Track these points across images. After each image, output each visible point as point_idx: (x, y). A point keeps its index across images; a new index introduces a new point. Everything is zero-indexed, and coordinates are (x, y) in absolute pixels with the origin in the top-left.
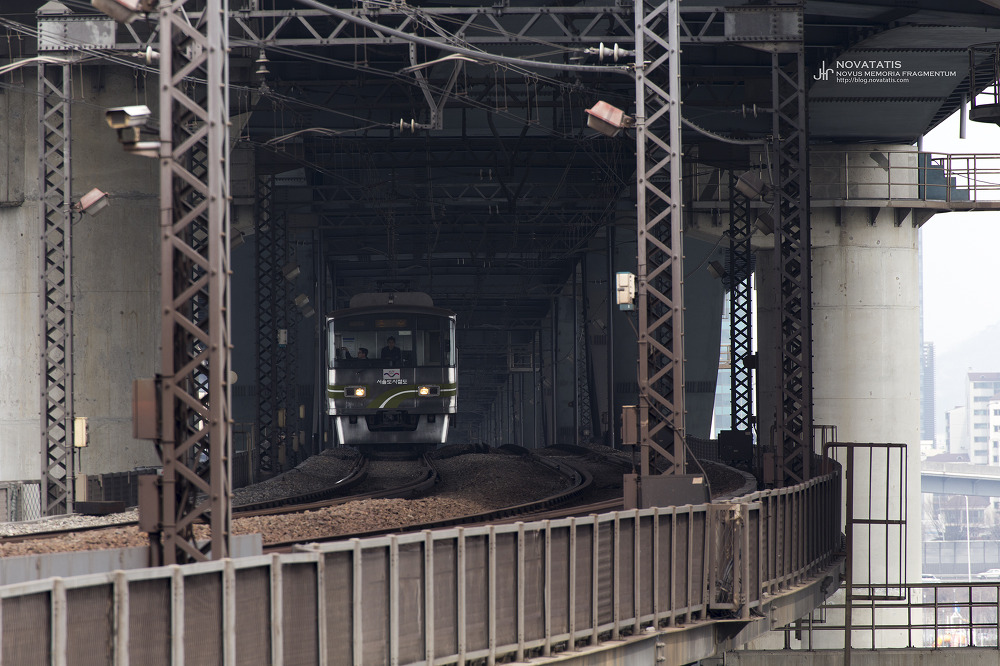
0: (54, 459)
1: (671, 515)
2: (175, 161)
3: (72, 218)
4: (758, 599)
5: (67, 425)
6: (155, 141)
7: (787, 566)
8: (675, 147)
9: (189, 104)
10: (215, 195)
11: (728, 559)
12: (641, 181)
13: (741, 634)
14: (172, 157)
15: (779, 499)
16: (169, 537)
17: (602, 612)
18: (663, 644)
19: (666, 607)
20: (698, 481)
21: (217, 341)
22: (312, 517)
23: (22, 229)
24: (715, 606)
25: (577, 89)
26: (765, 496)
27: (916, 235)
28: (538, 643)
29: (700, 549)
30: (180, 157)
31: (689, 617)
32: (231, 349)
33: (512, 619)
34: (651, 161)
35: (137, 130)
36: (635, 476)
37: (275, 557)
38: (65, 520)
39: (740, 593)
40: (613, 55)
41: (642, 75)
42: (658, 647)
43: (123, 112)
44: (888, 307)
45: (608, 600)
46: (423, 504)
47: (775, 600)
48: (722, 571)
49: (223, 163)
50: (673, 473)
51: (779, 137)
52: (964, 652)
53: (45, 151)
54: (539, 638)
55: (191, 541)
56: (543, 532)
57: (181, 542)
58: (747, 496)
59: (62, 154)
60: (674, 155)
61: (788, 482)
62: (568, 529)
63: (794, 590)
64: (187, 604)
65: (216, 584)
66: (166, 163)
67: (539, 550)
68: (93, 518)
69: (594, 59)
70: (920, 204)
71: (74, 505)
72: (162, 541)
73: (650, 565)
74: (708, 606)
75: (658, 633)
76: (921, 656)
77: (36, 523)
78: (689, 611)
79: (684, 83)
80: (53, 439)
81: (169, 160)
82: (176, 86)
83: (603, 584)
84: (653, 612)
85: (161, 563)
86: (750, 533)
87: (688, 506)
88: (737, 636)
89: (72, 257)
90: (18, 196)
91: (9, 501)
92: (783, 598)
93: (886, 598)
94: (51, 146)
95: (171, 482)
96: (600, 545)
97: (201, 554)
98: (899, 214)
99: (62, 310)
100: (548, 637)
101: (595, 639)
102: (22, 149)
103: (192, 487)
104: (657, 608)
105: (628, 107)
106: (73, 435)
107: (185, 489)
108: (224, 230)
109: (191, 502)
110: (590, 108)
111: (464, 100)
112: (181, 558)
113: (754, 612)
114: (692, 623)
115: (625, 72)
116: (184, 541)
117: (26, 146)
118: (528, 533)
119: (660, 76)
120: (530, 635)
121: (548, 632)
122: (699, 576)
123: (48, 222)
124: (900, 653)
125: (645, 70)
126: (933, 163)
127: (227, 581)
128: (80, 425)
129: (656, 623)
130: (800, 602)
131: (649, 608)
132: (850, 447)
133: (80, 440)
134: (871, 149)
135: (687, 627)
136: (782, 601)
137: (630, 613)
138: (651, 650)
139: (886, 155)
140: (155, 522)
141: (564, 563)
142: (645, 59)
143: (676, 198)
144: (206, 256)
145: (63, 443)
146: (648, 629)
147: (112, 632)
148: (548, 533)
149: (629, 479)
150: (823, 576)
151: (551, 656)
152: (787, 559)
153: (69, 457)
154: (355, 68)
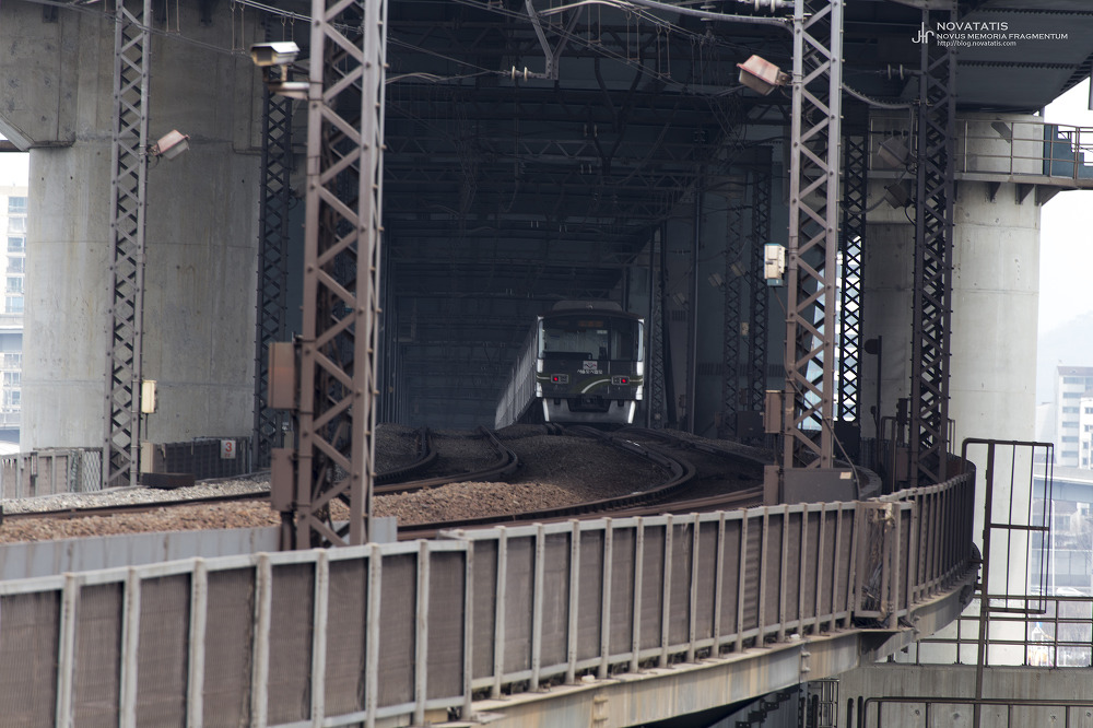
0: (118, 425)
1: (819, 513)
2: (324, 104)
3: (148, 161)
4: (906, 607)
5: (134, 389)
6: (305, 81)
7: (928, 573)
8: (835, 109)
9: (344, 42)
10: (368, 144)
11: (875, 564)
12: (796, 145)
13: (884, 646)
14: (322, 100)
15: (925, 498)
16: (303, 517)
17: (747, 616)
18: (808, 653)
19: (811, 614)
20: (846, 476)
21: (365, 303)
22: (414, 499)
23: (72, 171)
24: (860, 613)
25: (708, 40)
26: (911, 494)
27: (1038, 215)
28: (681, 648)
29: (847, 550)
30: (330, 100)
31: (833, 624)
32: (379, 313)
33: (656, 620)
34: (806, 124)
35: (284, 69)
36: (777, 468)
37: (423, 544)
38: (132, 492)
39: (889, 599)
40: (770, 5)
41: (801, 29)
42: (802, 657)
43: (270, 48)
44: (1005, 291)
45: (754, 604)
46: (527, 490)
47: (918, 611)
48: (868, 576)
49: (378, 109)
50: (819, 466)
51: (927, 101)
52: (1086, 672)
53: (121, 88)
54: (682, 643)
55: (327, 524)
56: (691, 526)
57: (317, 524)
58: (894, 494)
59: (139, 91)
60: (833, 117)
61: (924, 480)
62: (717, 523)
63: (936, 599)
64: (331, 590)
65: (361, 571)
66: (315, 106)
67: (686, 547)
68: (162, 491)
70: (1045, 180)
71: (138, 476)
72: (295, 520)
73: (797, 566)
74: (853, 613)
75: (803, 641)
76: (1038, 676)
77: (101, 494)
78: (832, 618)
79: (846, 40)
80: (117, 403)
81: (319, 103)
82: (329, 22)
83: (749, 586)
84: (798, 618)
85: (294, 547)
86: (902, 535)
87: (837, 503)
88: (880, 650)
89: (146, 205)
90: (69, 135)
91: (69, 470)
92: (925, 607)
93: (1006, 610)
94: (128, 82)
95: (307, 457)
96: (749, 542)
97: (337, 537)
98: (1021, 191)
99: (133, 262)
100: (693, 641)
101: (739, 645)
102: (75, 84)
103: (331, 463)
104: (802, 614)
105: (785, 64)
106: (140, 400)
107: (323, 464)
108: (376, 182)
109: (329, 479)
110: (743, 62)
111: (598, 48)
112: (316, 541)
113: (901, 621)
114: (836, 631)
115: (783, 24)
116: (320, 522)
117: (80, 82)
118: (677, 527)
119: (821, 31)
120: (674, 638)
121: (693, 636)
122: (845, 580)
123: (121, 166)
124: (1015, 671)
125: (804, 22)
126: (1060, 136)
127: (373, 568)
128: (149, 388)
129: (801, 630)
130: (940, 611)
131: (794, 614)
132: (992, 444)
133: (148, 405)
134: (993, 118)
135: (833, 635)
136: (924, 611)
137: (775, 618)
138: (796, 659)
139: (1009, 126)
140: (289, 500)
141: (712, 560)
142: (805, 11)
143: (833, 164)
144: (356, 211)
145: (129, 408)
146: (793, 636)
147: (253, 620)
148: (697, 528)
149: (771, 471)
150: (963, 585)
151: (695, 663)
152: (929, 564)
153: (135, 424)
154: (489, 9)
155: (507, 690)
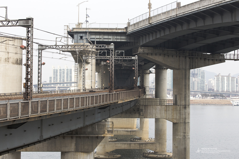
1: (137, 90)
2: (111, 71)
3: (103, 73)
4: (141, 95)
9: (112, 68)
17: (133, 96)
21: (113, 81)
33: (128, 96)
34: (136, 71)
35: (109, 69)
38: (103, 90)
44: (147, 79)
49: (114, 71)
51: (142, 70)
55: (111, 92)
59: (103, 70)
61: (143, 89)
64: (111, 95)
69: (133, 65)
70: (149, 73)
73: (135, 93)
76: (149, 98)
86: (141, 91)
91: (100, 89)
99: (103, 78)
104: (136, 96)
107: (111, 89)
108: (114, 75)
110: (133, 68)
117: (100, 69)
119: (136, 66)
122: (138, 94)
127: (114, 94)
132: (146, 87)
134: (147, 70)
141: (131, 93)
145: (102, 86)
149: (134, 88)
150: (144, 94)
151: (130, 98)
155: (121, 100)
